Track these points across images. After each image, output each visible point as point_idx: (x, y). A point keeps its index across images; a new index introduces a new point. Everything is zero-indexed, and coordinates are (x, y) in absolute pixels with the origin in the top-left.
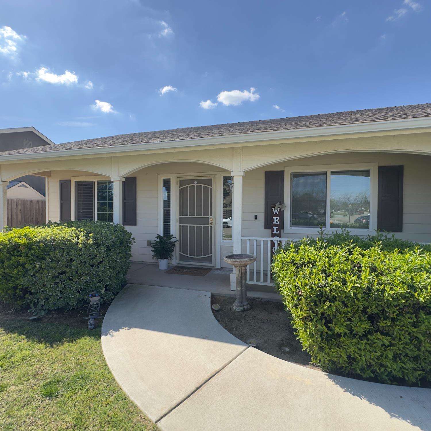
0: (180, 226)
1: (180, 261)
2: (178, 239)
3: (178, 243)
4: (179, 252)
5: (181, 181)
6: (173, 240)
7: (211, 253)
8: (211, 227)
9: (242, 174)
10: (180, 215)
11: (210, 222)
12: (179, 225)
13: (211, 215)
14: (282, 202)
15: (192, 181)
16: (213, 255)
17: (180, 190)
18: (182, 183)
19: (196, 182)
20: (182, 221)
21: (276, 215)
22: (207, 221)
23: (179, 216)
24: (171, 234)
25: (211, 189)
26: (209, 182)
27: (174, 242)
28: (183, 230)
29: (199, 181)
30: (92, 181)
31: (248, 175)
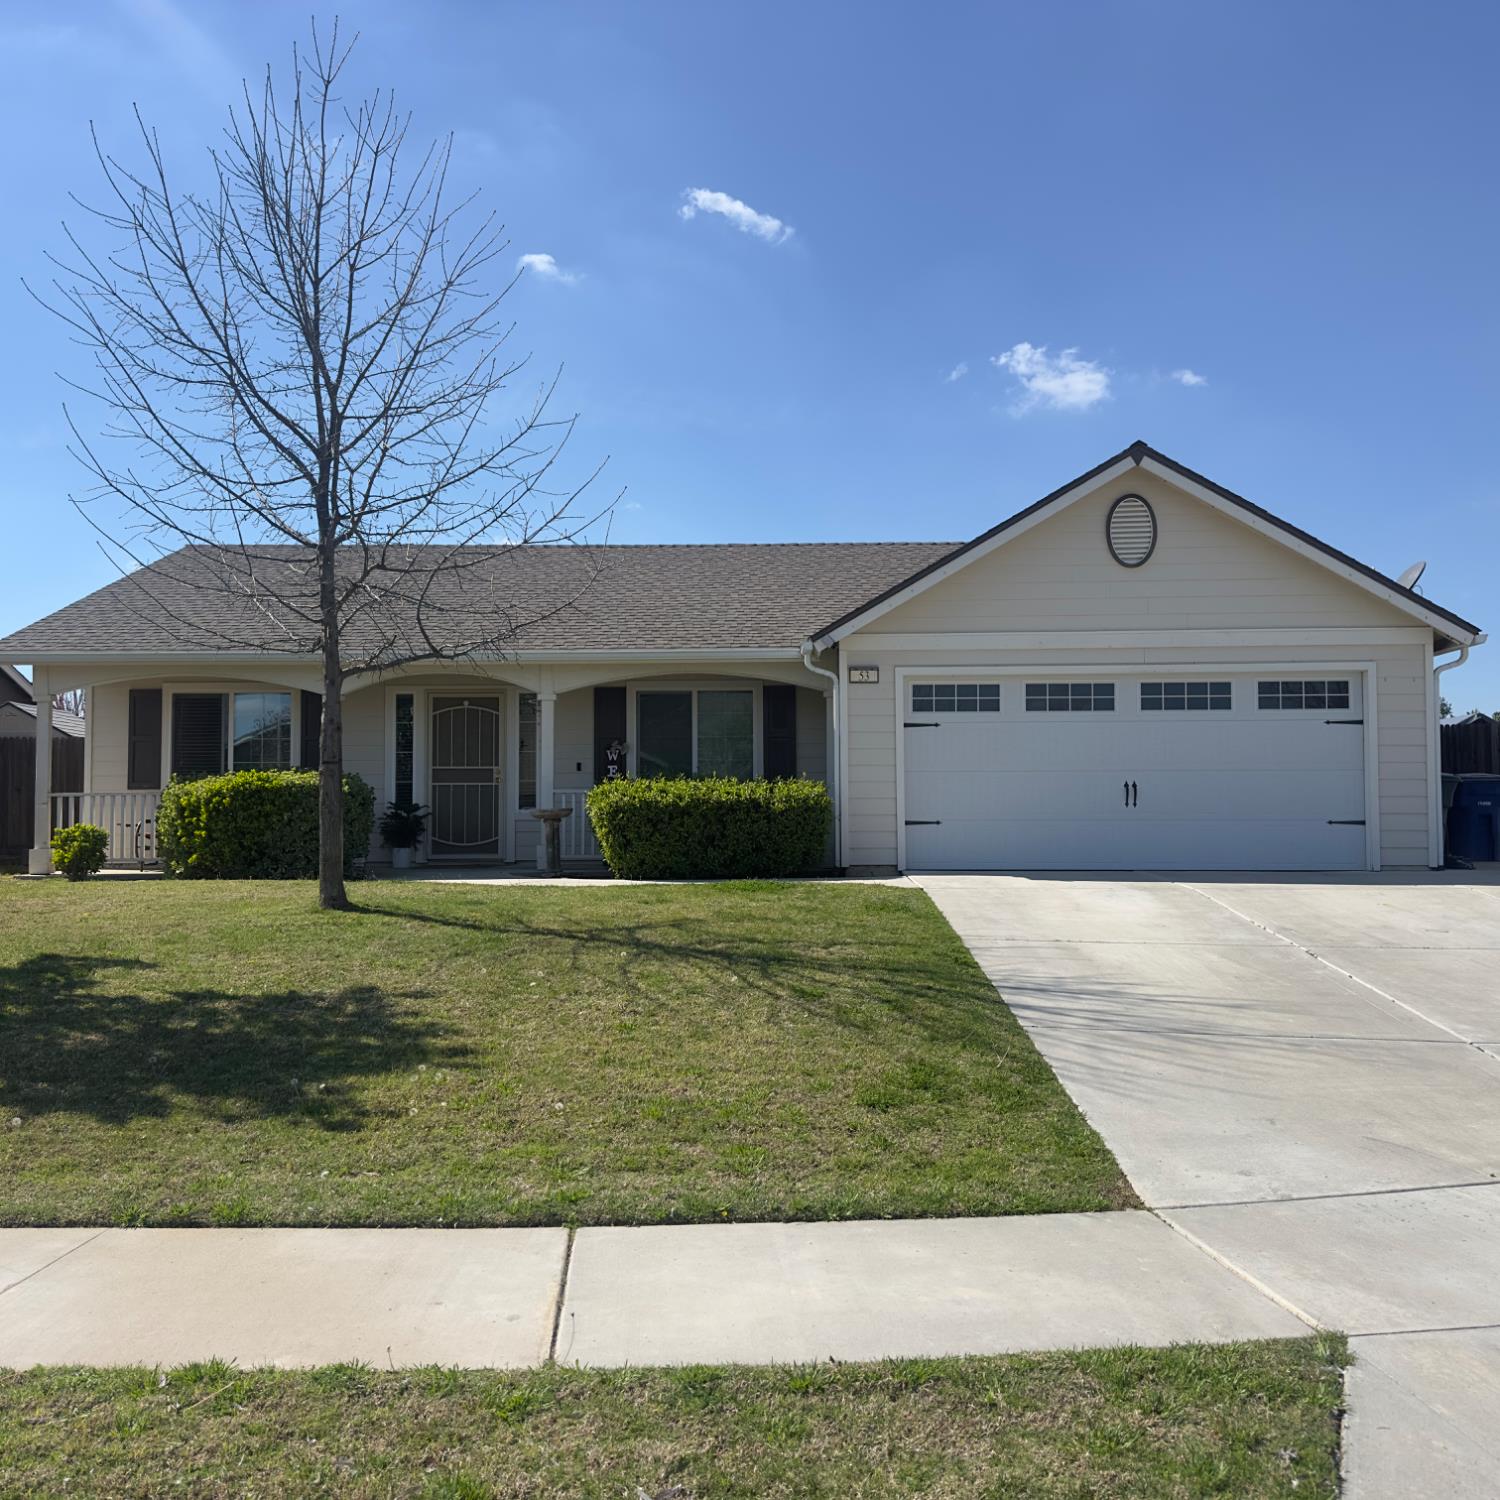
0: (434, 787)
1: (434, 852)
2: (430, 810)
3: (430, 817)
4: (430, 838)
5: (435, 699)
6: (420, 813)
7: (496, 835)
8: (497, 787)
9: (554, 697)
10: (434, 765)
11: (495, 776)
12: (431, 784)
13: (497, 764)
14: (622, 740)
15: (460, 701)
16: (500, 837)
17: (435, 717)
18: (438, 703)
19: (466, 703)
20: (437, 775)
21: (613, 762)
22: (488, 775)
23: (431, 768)
24: (414, 802)
25: (497, 716)
26: (494, 703)
27: (421, 817)
28: (439, 794)
29: (472, 701)
30: (221, 695)
31: (563, 700)
